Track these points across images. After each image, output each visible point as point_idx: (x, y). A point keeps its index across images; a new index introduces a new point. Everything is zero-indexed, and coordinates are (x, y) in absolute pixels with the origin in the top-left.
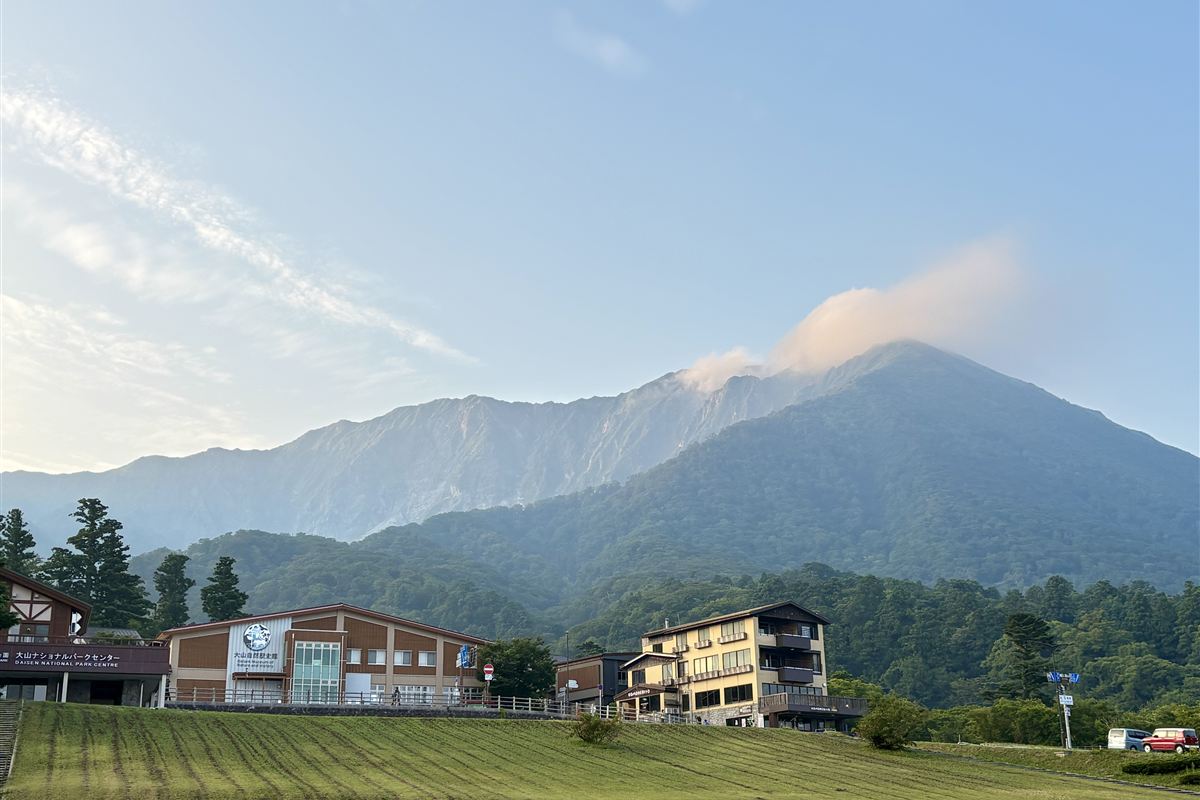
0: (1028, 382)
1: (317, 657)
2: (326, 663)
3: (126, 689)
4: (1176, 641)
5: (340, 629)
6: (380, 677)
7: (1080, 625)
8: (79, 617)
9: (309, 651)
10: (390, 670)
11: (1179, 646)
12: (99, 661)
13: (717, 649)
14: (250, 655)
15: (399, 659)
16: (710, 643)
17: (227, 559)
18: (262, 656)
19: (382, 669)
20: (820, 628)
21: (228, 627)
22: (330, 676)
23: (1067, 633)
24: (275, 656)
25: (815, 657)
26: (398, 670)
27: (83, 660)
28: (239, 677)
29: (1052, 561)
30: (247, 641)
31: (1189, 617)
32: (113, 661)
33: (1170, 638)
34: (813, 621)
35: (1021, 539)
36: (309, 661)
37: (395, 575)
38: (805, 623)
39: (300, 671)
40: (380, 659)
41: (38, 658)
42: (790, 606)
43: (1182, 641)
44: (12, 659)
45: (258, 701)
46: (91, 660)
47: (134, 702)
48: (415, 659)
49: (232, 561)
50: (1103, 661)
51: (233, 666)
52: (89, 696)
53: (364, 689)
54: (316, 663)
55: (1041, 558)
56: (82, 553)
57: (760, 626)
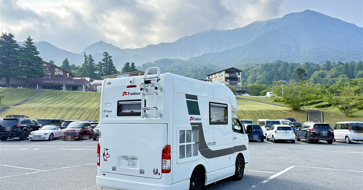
0: (337, 18)
3: (78, 88)
4: (354, 74)
7: (331, 71)
8: (69, 74)
11: (354, 75)
12: (70, 82)
13: (218, 78)
16: (216, 77)
17: (133, 63)
20: (240, 73)
21: (116, 75)
23: (328, 73)
25: (239, 79)
27: (67, 82)
29: (338, 58)
31: (357, 69)
32: (73, 82)
33: (352, 74)
34: (239, 71)
35: (331, 53)
37: (192, 66)
38: (237, 72)
41: (58, 82)
42: (233, 68)
43: (355, 74)
44: (53, 82)
46: (69, 82)
47: (80, 90)
49: (134, 63)
50: (334, 79)
52: (72, 89)
55: (335, 57)
56: (104, 62)
57: (226, 73)
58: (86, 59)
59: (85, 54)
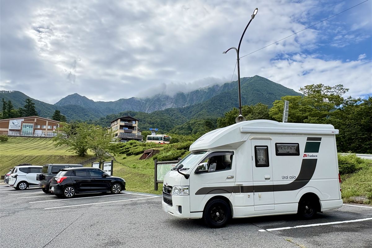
1: (28, 126)
2: (30, 128)
5: (35, 121)
6: (44, 131)
9: (26, 125)
10: (47, 129)
14: (14, 126)
15: (49, 127)
18: (17, 126)
19: (45, 129)
21: (9, 120)
22: (31, 130)
24: (20, 126)
26: (48, 130)
28: (10, 130)
30: (13, 123)
36: (26, 127)
38: (133, 121)
39: (24, 129)
40: (45, 127)
42: (129, 117)
45: (13, 135)
48: (53, 127)
51: (10, 128)
53: (39, 133)
54: (27, 128)
56: (26, 109)
57: (121, 121)
58: (4, 105)
59: (3, 99)
